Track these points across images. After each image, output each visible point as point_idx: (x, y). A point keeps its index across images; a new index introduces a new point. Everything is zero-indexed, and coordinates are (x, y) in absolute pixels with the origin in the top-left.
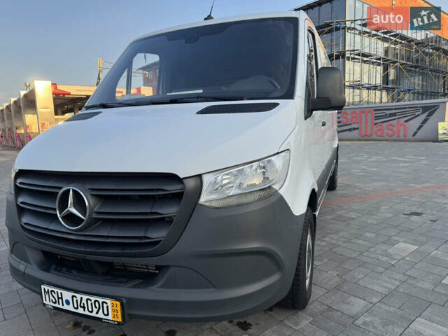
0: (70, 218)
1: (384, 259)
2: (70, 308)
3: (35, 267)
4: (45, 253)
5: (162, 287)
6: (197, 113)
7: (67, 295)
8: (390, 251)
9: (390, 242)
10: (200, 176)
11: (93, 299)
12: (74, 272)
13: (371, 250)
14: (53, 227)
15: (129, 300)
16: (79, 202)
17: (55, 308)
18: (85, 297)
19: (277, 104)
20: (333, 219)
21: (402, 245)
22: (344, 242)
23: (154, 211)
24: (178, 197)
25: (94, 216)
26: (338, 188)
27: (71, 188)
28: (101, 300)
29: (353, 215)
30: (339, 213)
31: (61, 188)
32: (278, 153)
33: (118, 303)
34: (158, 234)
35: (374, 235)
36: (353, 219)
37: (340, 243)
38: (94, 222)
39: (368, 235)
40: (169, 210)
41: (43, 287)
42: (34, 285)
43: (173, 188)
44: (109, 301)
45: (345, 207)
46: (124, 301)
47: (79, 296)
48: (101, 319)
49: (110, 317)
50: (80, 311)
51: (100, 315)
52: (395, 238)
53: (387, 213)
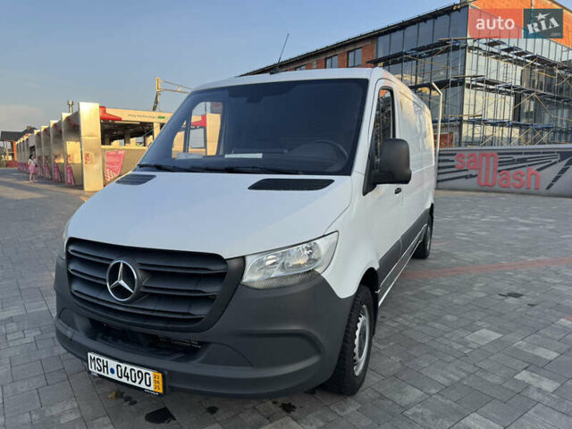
0: (119, 290)
1: (457, 347)
2: (114, 376)
3: (83, 334)
4: (92, 321)
5: (203, 362)
6: (249, 188)
7: (112, 364)
8: (468, 338)
9: (471, 328)
10: (243, 258)
11: (137, 369)
12: (120, 342)
13: (446, 336)
14: (102, 296)
15: (170, 372)
16: (128, 275)
17: (100, 376)
18: (129, 367)
19: (332, 181)
20: (415, 296)
21: (484, 331)
22: (418, 324)
23: (198, 289)
24: (220, 277)
25: (142, 290)
26: (430, 256)
27: (122, 262)
28: (144, 371)
29: (438, 292)
30: (422, 289)
31: (112, 260)
32: (324, 236)
33: (160, 375)
34: (200, 311)
35: (455, 318)
36: (437, 296)
37: (414, 325)
38: (140, 296)
39: (449, 318)
40: (212, 289)
41: (89, 354)
42: (80, 352)
43: (217, 268)
44: (151, 373)
45: (432, 282)
46: (166, 373)
47: (123, 366)
48: (143, 389)
49: (152, 388)
50: (124, 380)
51: (143, 385)
52: (479, 324)
53: (480, 291)
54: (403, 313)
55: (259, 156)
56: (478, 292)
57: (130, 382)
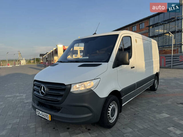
0: (42, 93)
2: (41, 116)
3: (36, 105)
4: (39, 102)
5: (61, 113)
6: (78, 66)
7: (41, 112)
8: (157, 116)
9: (160, 113)
11: (46, 114)
12: (43, 107)
14: (39, 95)
16: (44, 89)
17: (39, 115)
18: (44, 113)
19: (101, 64)
20: (145, 102)
21: (164, 114)
22: (142, 111)
23: (59, 93)
24: (64, 90)
25: (47, 93)
27: (43, 85)
28: (47, 114)
29: (154, 101)
30: (149, 100)
31: (41, 85)
33: (50, 116)
34: (59, 99)
35: (156, 109)
36: (153, 103)
38: (47, 95)
39: (154, 109)
40: (62, 93)
41: (37, 110)
42: (35, 109)
43: (63, 87)
44: (48, 115)
45: (154, 98)
46: (52, 115)
47: (43, 113)
48: (47, 119)
49: (49, 119)
50: (43, 117)
51: (47, 118)
52: (163, 112)
53: (170, 102)
54: (138, 107)
55: (88, 58)
56: (169, 102)
57: (44, 117)
